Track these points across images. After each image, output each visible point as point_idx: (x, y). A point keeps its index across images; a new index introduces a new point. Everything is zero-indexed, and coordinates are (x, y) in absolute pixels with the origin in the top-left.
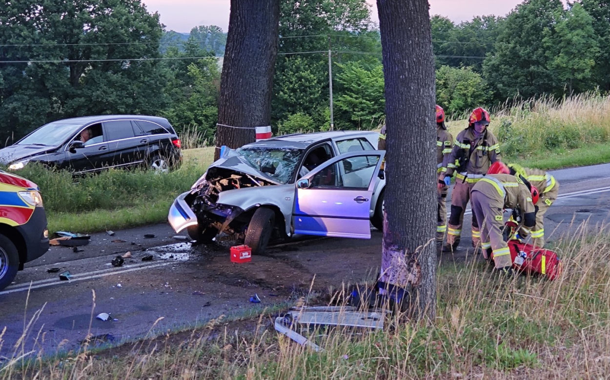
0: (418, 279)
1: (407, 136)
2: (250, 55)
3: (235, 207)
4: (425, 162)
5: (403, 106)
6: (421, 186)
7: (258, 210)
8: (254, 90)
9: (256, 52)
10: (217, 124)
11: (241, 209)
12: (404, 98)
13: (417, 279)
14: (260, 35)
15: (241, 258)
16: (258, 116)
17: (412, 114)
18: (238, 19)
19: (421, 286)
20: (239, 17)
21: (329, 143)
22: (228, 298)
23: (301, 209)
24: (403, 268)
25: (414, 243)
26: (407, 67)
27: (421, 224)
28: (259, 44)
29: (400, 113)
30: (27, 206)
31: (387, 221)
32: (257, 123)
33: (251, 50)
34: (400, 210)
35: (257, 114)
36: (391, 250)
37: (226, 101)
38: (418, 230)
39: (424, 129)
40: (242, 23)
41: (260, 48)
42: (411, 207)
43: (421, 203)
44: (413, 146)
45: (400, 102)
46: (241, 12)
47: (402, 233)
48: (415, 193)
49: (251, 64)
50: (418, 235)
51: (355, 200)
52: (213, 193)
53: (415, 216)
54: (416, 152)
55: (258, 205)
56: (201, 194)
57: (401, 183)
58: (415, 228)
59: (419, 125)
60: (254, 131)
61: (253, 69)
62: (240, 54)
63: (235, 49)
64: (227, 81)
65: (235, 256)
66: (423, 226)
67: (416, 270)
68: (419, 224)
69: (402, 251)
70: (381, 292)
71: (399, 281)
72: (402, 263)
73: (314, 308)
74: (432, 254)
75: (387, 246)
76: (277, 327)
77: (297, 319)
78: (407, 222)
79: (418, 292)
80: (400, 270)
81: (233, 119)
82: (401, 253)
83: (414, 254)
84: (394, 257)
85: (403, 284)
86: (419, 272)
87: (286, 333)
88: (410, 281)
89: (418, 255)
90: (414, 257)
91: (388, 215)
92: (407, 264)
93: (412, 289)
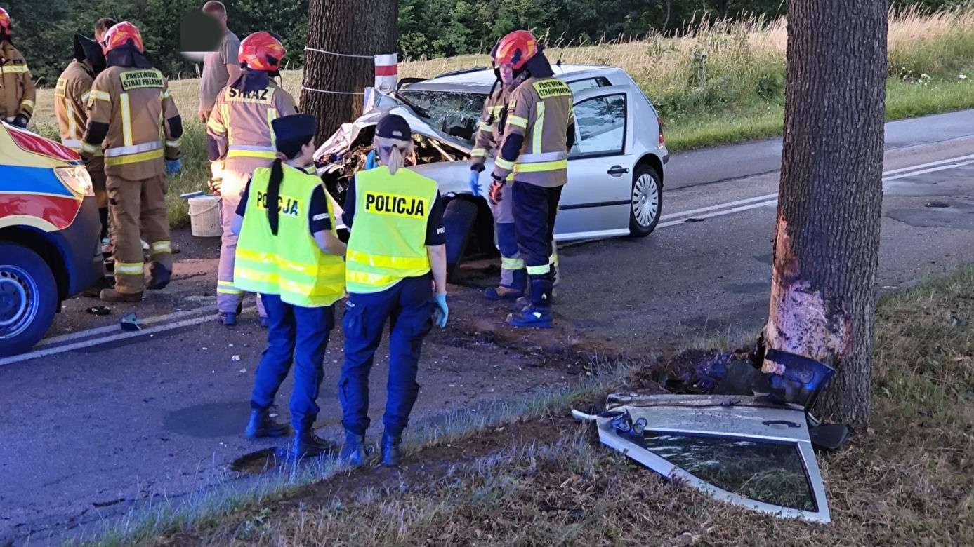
0: (848, 346)
1: (837, 77)
4: (869, 125)
5: (832, 18)
6: (860, 172)
7: (452, 204)
10: (306, 48)
13: (844, 346)
16: (379, 37)
17: (849, 34)
19: (851, 359)
22: (455, 371)
24: (818, 325)
25: (842, 279)
27: (857, 243)
30: (72, 195)
31: (785, 236)
32: (378, 48)
34: (817, 217)
35: (378, 32)
36: (797, 290)
38: (850, 255)
39: (870, 62)
42: (839, 210)
43: (858, 203)
44: (847, 95)
45: (828, 10)
47: (820, 260)
48: (848, 184)
50: (850, 264)
53: (846, 227)
54: (854, 107)
55: (452, 195)
56: (344, 174)
57: (822, 165)
58: (846, 249)
59: (863, 56)
60: (373, 61)
66: (859, 247)
67: (843, 329)
68: (853, 244)
69: (818, 293)
70: (769, 366)
71: (810, 349)
72: (818, 314)
73: (652, 397)
74: (871, 299)
75: (786, 283)
76: (605, 437)
77: (643, 423)
78: (832, 238)
79: (845, 369)
80: (813, 328)
81: (335, 41)
82: (816, 298)
83: (842, 298)
84: (800, 304)
85: (819, 354)
86: (849, 333)
87: (626, 451)
88: (832, 350)
89: (849, 299)
90: (840, 305)
91: (790, 224)
92: (826, 317)
93: (836, 364)
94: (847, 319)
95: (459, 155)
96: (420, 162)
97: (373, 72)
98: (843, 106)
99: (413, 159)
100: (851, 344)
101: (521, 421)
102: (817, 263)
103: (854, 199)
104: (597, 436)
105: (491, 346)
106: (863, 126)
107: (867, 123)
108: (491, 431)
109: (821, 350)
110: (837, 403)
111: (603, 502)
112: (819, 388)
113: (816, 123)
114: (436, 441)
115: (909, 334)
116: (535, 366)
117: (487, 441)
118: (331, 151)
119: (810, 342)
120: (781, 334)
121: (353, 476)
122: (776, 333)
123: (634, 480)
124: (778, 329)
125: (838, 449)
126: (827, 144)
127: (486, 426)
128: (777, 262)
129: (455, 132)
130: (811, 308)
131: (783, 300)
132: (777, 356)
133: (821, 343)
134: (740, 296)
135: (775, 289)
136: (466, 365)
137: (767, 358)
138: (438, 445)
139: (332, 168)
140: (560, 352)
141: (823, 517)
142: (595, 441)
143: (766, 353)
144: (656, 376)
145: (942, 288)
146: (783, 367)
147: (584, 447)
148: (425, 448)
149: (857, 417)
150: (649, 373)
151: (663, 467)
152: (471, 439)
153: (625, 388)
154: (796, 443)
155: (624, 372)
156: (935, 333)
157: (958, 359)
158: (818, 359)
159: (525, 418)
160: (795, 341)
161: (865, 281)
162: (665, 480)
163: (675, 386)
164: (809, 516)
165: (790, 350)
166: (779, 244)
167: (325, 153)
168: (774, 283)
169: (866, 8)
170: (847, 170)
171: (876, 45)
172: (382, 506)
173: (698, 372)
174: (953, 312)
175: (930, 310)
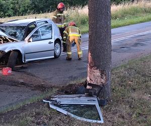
3: (2, 51)
5: (98, 6)
7: (12, 52)
11: (5, 52)
17: (102, 9)
19: (106, 84)
25: (104, 66)
34: (97, 52)
36: (94, 69)
39: (107, 16)
42: (102, 50)
48: (104, 44)
50: (105, 62)
53: (104, 54)
54: (104, 26)
55: (12, 50)
57: (98, 40)
58: (104, 59)
59: (106, 14)
65: (5, 72)
67: (104, 77)
68: (106, 57)
69: (98, 69)
70: (88, 87)
72: (99, 75)
73: (61, 96)
75: (91, 67)
76: (51, 106)
77: (60, 102)
79: (105, 87)
80: (98, 78)
82: (98, 71)
84: (95, 72)
85: (99, 84)
86: (106, 78)
87: (56, 109)
88: (102, 82)
89: (105, 71)
90: (103, 72)
91: (92, 54)
92: (101, 75)
93: (103, 85)
94: (105, 75)
95: (13, 41)
99: (2, 42)
100: (106, 81)
101: (31, 103)
102: (98, 63)
103: (105, 47)
105: (23, 85)
107: (107, 30)
108: (24, 106)
110: (104, 95)
111: (51, 122)
113: (96, 30)
115: (118, 78)
116: (34, 90)
117: (23, 109)
119: (97, 81)
122: (89, 79)
123: (58, 116)
125: (104, 105)
126: (99, 35)
127: (22, 105)
128: (89, 63)
129: (12, 35)
130: (97, 73)
131: (91, 71)
132: (90, 84)
133: (99, 81)
134: (80, 71)
135: (89, 69)
138: (11, 110)
140: (40, 86)
141: (102, 122)
142: (49, 107)
143: (87, 84)
144: (62, 91)
145: (125, 67)
146: (91, 87)
147: (46, 109)
148: (8, 111)
149: (108, 97)
151: (65, 112)
152: (19, 108)
153: (55, 94)
154: (95, 105)
155: (55, 90)
156: (124, 77)
157: (129, 83)
160: (94, 81)
161: (109, 66)
162: (66, 115)
163: (67, 93)
164: (99, 122)
165: (93, 83)
166: (89, 58)
168: (88, 67)
169: (106, 3)
171: (108, 12)
173: (72, 89)
174: (128, 72)
175: (123, 72)
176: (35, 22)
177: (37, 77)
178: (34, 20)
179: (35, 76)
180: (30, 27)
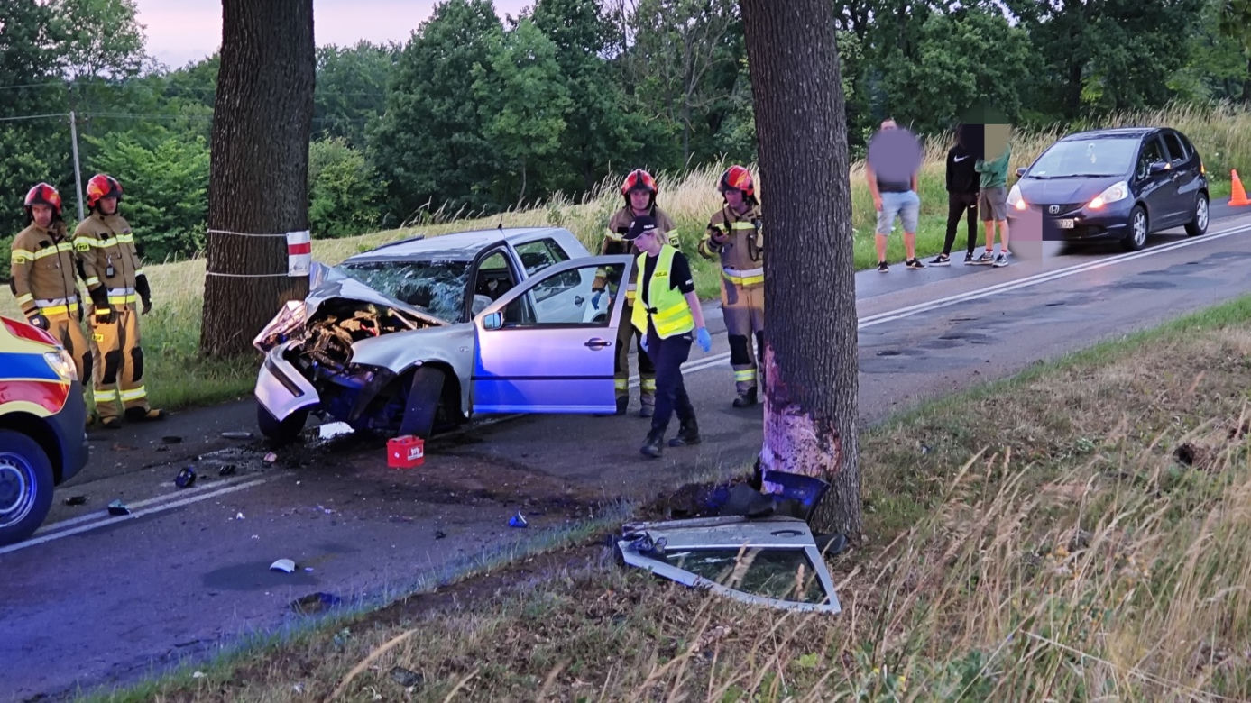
0: (838, 462)
1: (809, 215)
2: (272, 100)
3: (381, 368)
4: (841, 257)
5: (801, 162)
6: (837, 300)
7: (420, 372)
8: (282, 166)
9: (281, 94)
11: (391, 371)
12: (802, 149)
13: (835, 462)
14: (288, 63)
15: (409, 458)
16: (290, 214)
17: (816, 175)
18: (242, 33)
19: (842, 474)
20: (246, 31)
21: (503, 248)
22: (462, 523)
23: (486, 367)
24: (810, 445)
25: (829, 400)
26: (806, 94)
27: (839, 366)
28: (286, 79)
29: (795, 174)
30: (61, 380)
31: (774, 365)
32: (290, 225)
33: (272, 92)
34: (802, 345)
35: (288, 209)
36: (789, 414)
37: (229, 186)
38: (834, 377)
39: (837, 200)
40: (253, 41)
41: (288, 88)
42: (821, 337)
43: (837, 329)
44: (820, 231)
45: (796, 156)
46: (249, 21)
47: (807, 384)
48: (827, 312)
49: (273, 117)
50: (834, 386)
51: (586, 344)
52: (331, 346)
53: (829, 352)
54: (826, 242)
55: (420, 363)
57: (803, 296)
58: (830, 373)
59: (830, 194)
60: (285, 240)
61: (277, 126)
62: (253, 99)
63: (242, 90)
64: (228, 150)
65: (397, 455)
66: (842, 370)
67: (833, 447)
68: (836, 366)
69: (807, 415)
70: (768, 488)
71: (804, 468)
72: (809, 435)
73: (663, 523)
74: (855, 418)
75: (778, 408)
76: (629, 558)
77: (663, 542)
78: (817, 363)
79: (837, 484)
80: (806, 448)
81: (243, 220)
82: (806, 419)
83: (830, 418)
84: (793, 426)
85: (813, 471)
86: (838, 449)
87: (650, 568)
88: (825, 467)
89: (836, 419)
90: (829, 424)
91: (776, 353)
92: (817, 436)
93: (829, 480)
94: (836, 437)
95: (421, 323)
96: (383, 332)
97: (286, 251)
98: (817, 242)
99: (376, 329)
100: (841, 460)
101: (546, 553)
102: (806, 387)
103: (834, 325)
104: (622, 557)
105: (488, 500)
106: (836, 257)
107: (839, 254)
108: (522, 563)
109: (815, 467)
110: (832, 517)
111: (640, 609)
112: (816, 502)
113: (795, 258)
114: (475, 573)
115: (884, 462)
116: (537, 514)
117: (521, 570)
118: (277, 330)
119: (804, 461)
120: (777, 456)
121: (408, 603)
122: (772, 456)
123: (663, 591)
124: (773, 452)
125: (839, 553)
126: (806, 277)
127: (515, 559)
128: (768, 390)
129: (411, 301)
130: (803, 429)
131: (777, 425)
132: (775, 477)
133: (814, 461)
134: (716, 444)
135: (767, 415)
136: (470, 519)
137: (766, 479)
138: (477, 575)
139: (291, 344)
140: (557, 500)
141: (835, 608)
143: (764, 476)
144: (660, 509)
146: (781, 487)
147: (611, 567)
148: (466, 579)
149: (851, 528)
150: (654, 506)
151: (689, 579)
152: (506, 569)
153: (635, 520)
154: (803, 548)
155: (630, 509)
156: (909, 459)
157: (932, 479)
158: (813, 475)
159: (550, 550)
160: (790, 461)
161: (849, 402)
162: (691, 588)
163: (678, 514)
164: (821, 607)
165: (786, 471)
166: (768, 373)
167: (271, 333)
168: (766, 409)
169: (830, 151)
170: (825, 298)
171: (841, 184)
172: (447, 622)
173: (699, 502)
174: (922, 442)
175: (900, 439)
176: (504, 243)
177: (536, 472)
178: (494, 237)
179: (526, 469)
180: (483, 266)
